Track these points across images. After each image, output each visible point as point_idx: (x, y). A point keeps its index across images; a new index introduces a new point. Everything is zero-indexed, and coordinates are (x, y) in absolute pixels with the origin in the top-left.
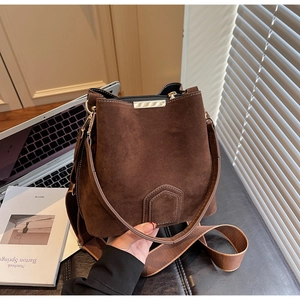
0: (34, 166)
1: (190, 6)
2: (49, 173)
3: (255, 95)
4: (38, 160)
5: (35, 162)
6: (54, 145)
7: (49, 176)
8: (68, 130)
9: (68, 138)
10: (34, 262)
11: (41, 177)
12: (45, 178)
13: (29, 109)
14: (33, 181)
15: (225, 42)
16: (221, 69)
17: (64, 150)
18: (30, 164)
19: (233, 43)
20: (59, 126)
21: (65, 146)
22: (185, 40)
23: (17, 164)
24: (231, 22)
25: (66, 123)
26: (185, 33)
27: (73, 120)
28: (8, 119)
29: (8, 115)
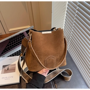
0: (9, 51)
1: (54, 2)
2: (13, 53)
3: (73, 29)
4: (10, 49)
5: (9, 50)
6: (15, 44)
7: (13, 54)
8: (19, 40)
9: (19, 42)
10: (13, 77)
11: (11, 54)
12: (12, 54)
13: (8, 34)
14: (9, 55)
15: (64, 14)
16: (63, 22)
17: (18, 46)
18: (8, 50)
19: (66, 14)
20: (16, 39)
21: (18, 45)
22: (52, 14)
23: (4, 50)
24: (66, 8)
25: (18, 38)
26: (52, 12)
27: (20, 37)
28: (2, 37)
29: (2, 36)
